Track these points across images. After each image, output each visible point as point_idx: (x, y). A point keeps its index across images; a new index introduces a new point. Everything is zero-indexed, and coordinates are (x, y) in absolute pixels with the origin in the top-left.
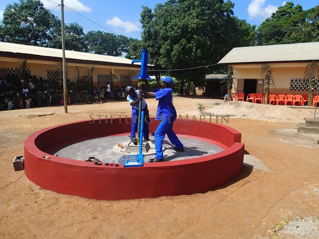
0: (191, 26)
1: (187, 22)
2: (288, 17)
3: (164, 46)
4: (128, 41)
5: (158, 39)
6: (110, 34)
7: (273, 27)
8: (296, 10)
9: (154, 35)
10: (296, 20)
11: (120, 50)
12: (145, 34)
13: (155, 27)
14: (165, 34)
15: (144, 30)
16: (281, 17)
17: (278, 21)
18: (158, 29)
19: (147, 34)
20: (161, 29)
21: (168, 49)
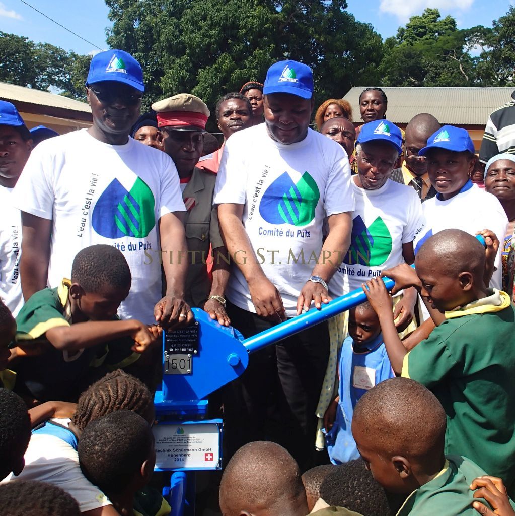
0: (246, 23)
1: (236, 11)
2: (430, 38)
3: (173, 68)
4: (64, 59)
5: (155, 51)
6: (17, 38)
7: (405, 57)
8: (444, 27)
9: (143, 37)
10: (447, 47)
11: (43, 80)
12: (117, 33)
13: (148, 18)
14: (176, 39)
15: (115, 25)
16: (416, 37)
17: (412, 45)
18: (156, 24)
19: (123, 34)
20: (164, 22)
21: (183, 78)
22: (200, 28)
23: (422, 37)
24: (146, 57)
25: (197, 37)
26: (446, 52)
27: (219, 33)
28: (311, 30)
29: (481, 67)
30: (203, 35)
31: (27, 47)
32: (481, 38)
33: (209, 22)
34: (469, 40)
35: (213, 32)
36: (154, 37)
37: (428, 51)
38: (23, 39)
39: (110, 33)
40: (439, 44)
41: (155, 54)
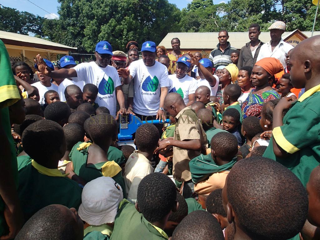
0: (121, 4)
2: (202, 9)
3: (90, 25)
5: (81, 17)
7: (191, 17)
8: (208, 3)
10: (209, 12)
12: (63, 9)
14: (90, 12)
15: (61, 5)
16: (196, 8)
17: (194, 11)
18: (81, 5)
19: (65, 9)
20: (84, 4)
21: (94, 30)
22: (101, 7)
23: (198, 8)
24: (77, 20)
25: (100, 11)
26: (209, 15)
27: (110, 9)
28: (150, 7)
29: (223, 22)
30: (102, 10)
31: (16, 13)
32: (224, 8)
33: (104, 4)
34: (218, 9)
35: (107, 9)
36: (80, 11)
37: (201, 14)
38: (14, 9)
39: (59, 9)
40: (206, 11)
41: (81, 19)
